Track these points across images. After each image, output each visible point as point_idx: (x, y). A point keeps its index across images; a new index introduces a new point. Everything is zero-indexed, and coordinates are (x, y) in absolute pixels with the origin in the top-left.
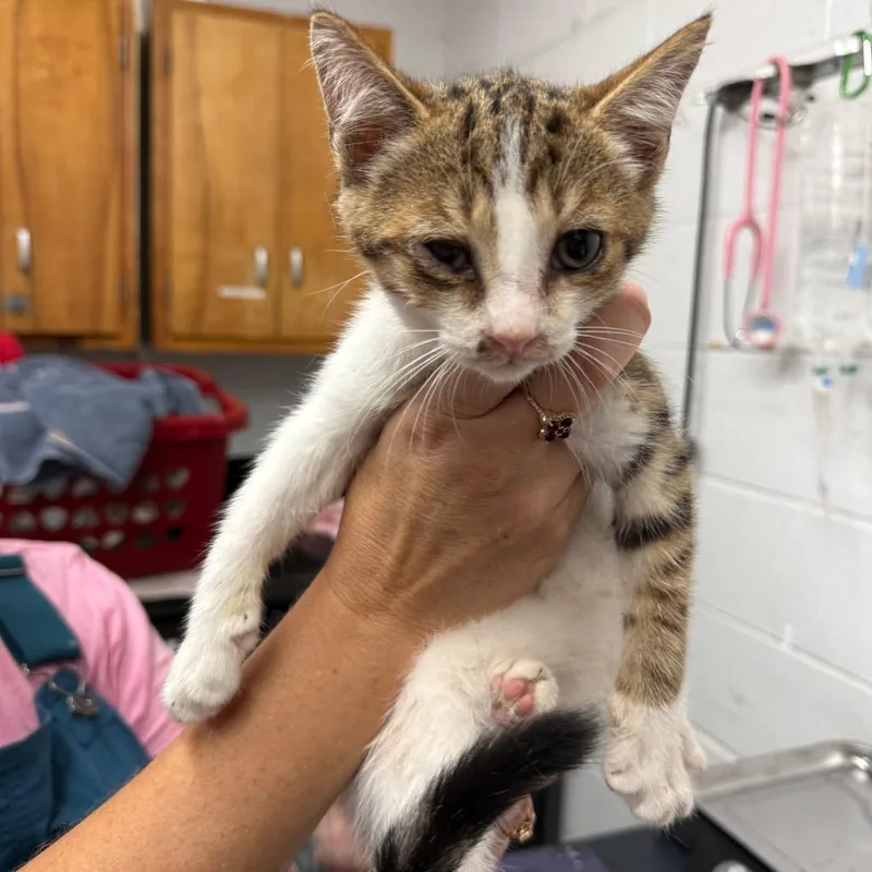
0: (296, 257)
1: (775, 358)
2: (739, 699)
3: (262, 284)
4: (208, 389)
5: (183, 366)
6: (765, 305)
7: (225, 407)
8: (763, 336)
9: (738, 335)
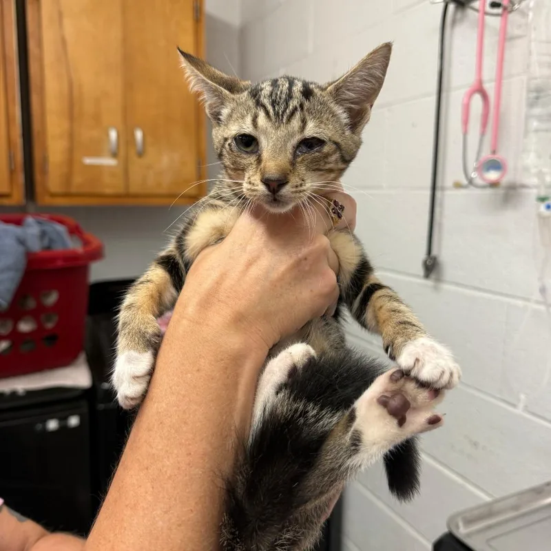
0: (139, 135)
1: (501, 191)
2: (475, 444)
3: (115, 155)
4: (74, 231)
5: (56, 215)
6: (494, 152)
7: (86, 243)
8: (493, 175)
9: (473, 175)
